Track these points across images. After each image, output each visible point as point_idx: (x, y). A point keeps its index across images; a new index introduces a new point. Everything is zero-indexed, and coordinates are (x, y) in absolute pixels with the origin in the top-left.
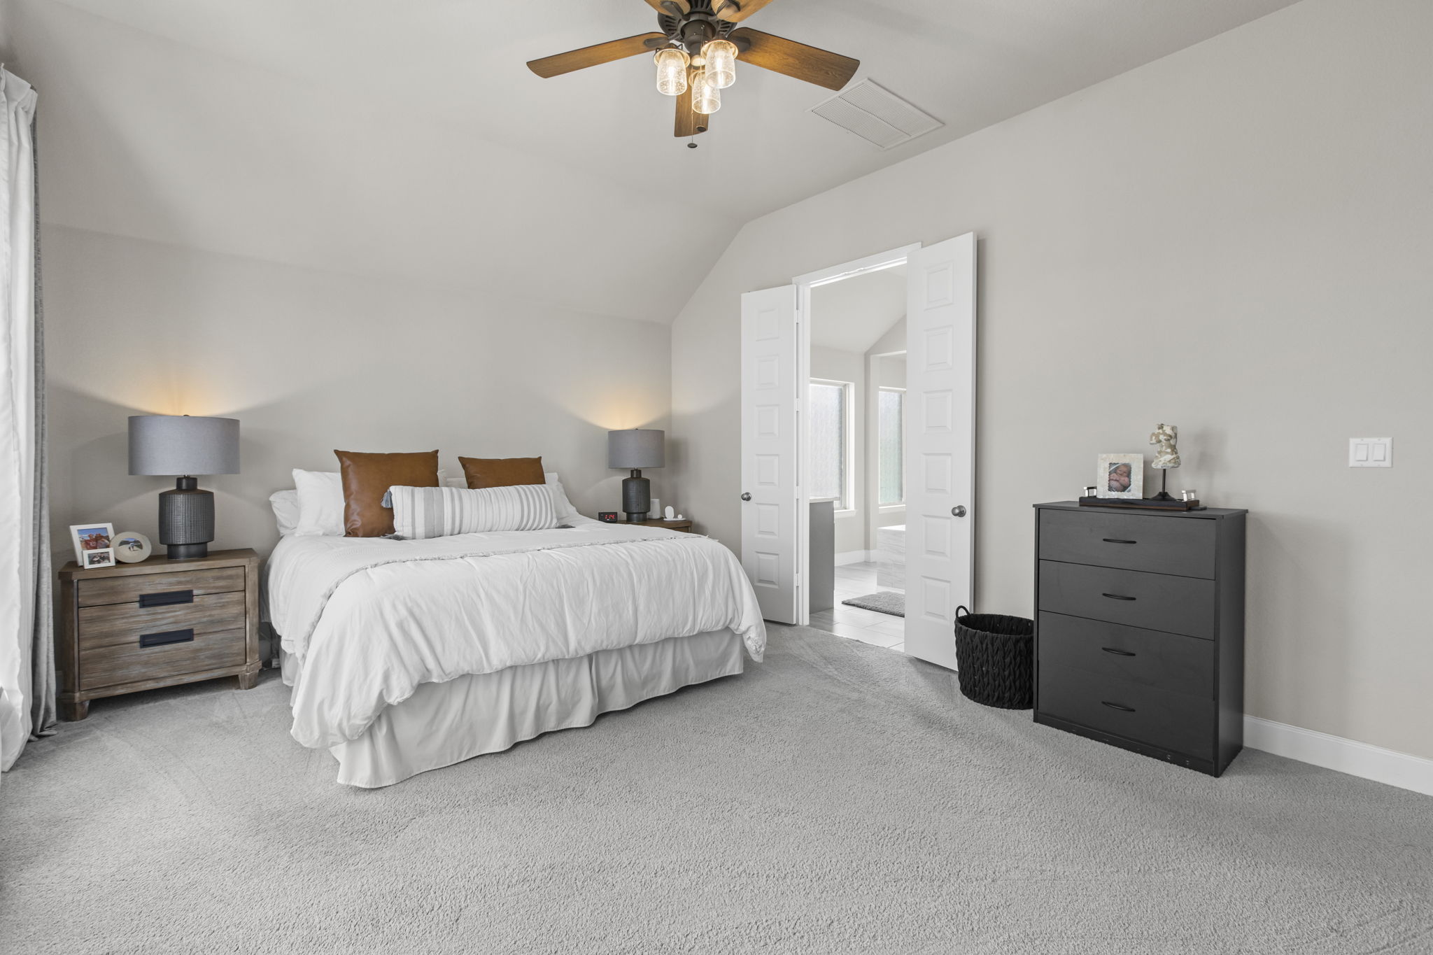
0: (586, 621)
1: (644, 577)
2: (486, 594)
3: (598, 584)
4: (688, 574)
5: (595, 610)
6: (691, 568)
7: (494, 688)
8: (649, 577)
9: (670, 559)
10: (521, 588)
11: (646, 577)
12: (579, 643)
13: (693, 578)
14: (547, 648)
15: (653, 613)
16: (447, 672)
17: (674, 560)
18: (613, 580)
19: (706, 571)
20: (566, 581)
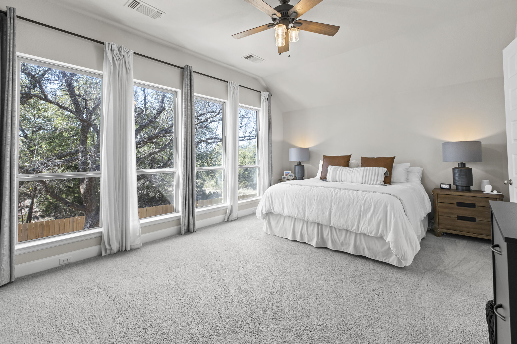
0: (311, 211)
1: (337, 202)
2: (286, 194)
3: (318, 200)
4: (359, 207)
5: (315, 208)
6: (361, 204)
7: (290, 221)
8: (339, 203)
9: (352, 198)
10: (295, 195)
11: (338, 203)
12: (308, 217)
13: (361, 209)
14: (298, 215)
15: (337, 217)
16: (275, 211)
17: (354, 200)
18: (324, 200)
19: (370, 208)
20: (308, 197)
